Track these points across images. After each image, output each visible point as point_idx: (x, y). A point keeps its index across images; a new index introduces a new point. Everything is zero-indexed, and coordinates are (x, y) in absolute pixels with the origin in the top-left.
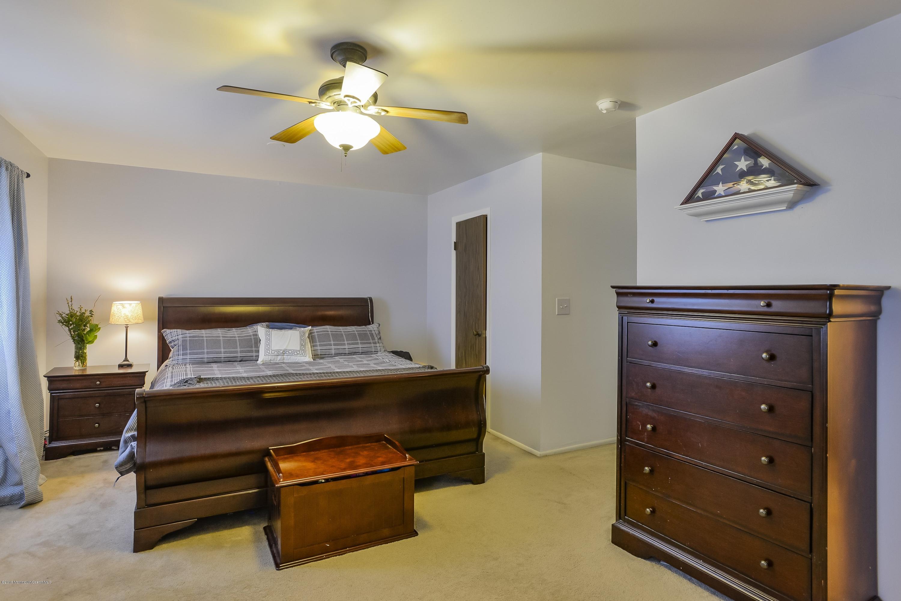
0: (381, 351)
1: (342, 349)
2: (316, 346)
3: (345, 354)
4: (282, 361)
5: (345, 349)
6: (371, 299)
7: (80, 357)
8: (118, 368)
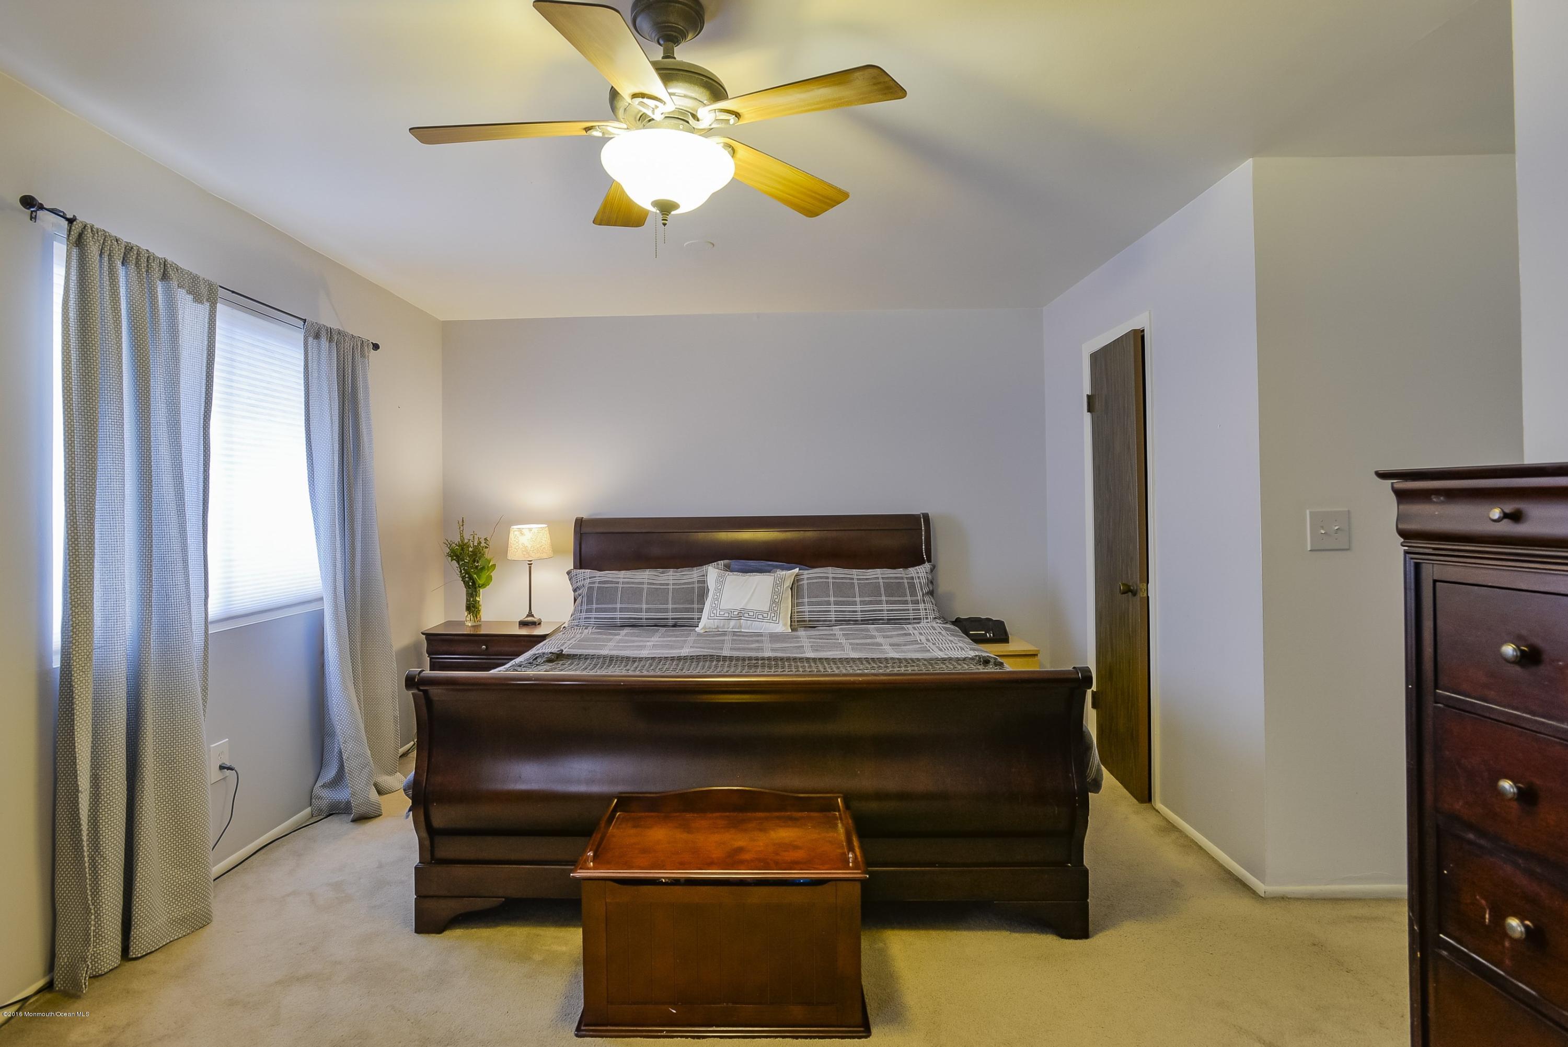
0: (927, 618)
1: (849, 611)
2: (802, 604)
3: (856, 622)
4: (738, 629)
5: (856, 612)
6: (926, 517)
7: (472, 607)
8: (519, 626)
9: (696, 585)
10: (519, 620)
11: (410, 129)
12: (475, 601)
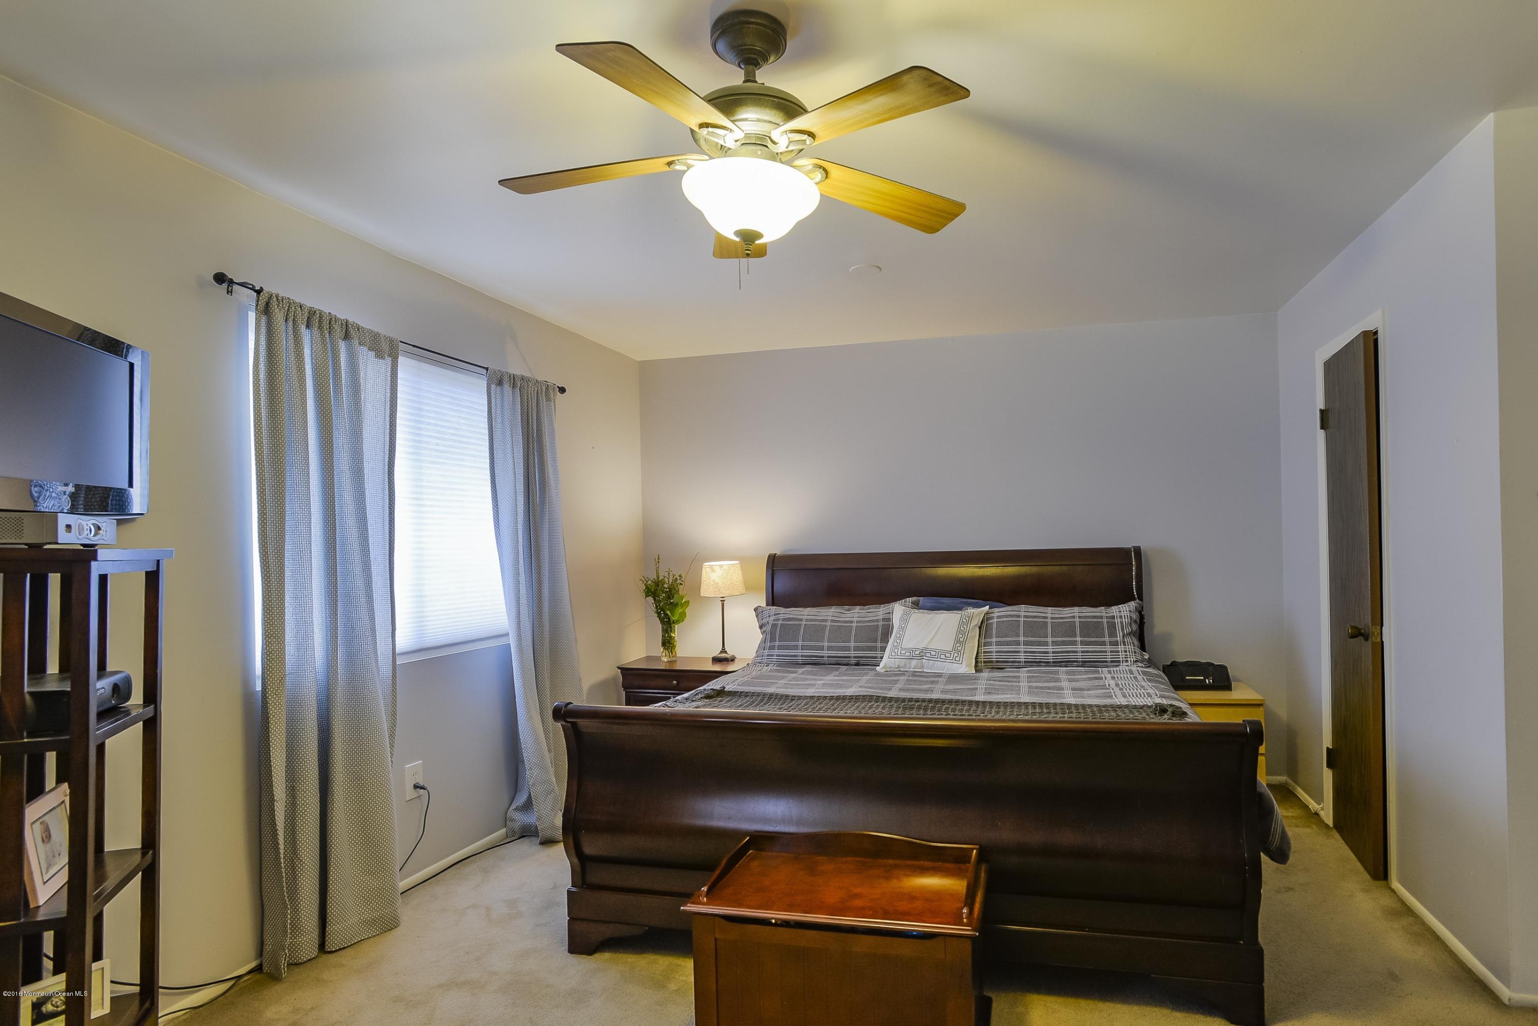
0: (1127, 661)
1: (1040, 652)
2: (990, 644)
3: (1047, 664)
4: (920, 668)
5: (1047, 653)
6: (1138, 551)
7: (668, 643)
8: (712, 663)
9: (881, 623)
10: (712, 656)
11: (499, 182)
12: (670, 637)
